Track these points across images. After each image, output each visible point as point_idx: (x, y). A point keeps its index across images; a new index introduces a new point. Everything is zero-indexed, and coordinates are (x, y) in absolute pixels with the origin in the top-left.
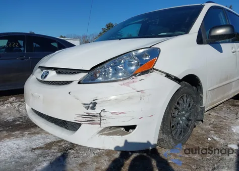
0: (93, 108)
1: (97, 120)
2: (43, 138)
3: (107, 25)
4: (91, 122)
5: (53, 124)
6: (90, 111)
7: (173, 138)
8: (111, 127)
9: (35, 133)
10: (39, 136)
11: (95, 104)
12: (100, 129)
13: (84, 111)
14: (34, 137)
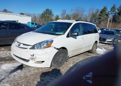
0: (33, 56)
1: (34, 59)
2: (17, 64)
3: (46, 10)
4: (32, 60)
5: (21, 60)
6: (32, 57)
7: (56, 65)
8: (38, 61)
9: (14, 62)
10: (16, 63)
11: (34, 55)
12: (35, 62)
13: (31, 57)
14: (14, 63)
